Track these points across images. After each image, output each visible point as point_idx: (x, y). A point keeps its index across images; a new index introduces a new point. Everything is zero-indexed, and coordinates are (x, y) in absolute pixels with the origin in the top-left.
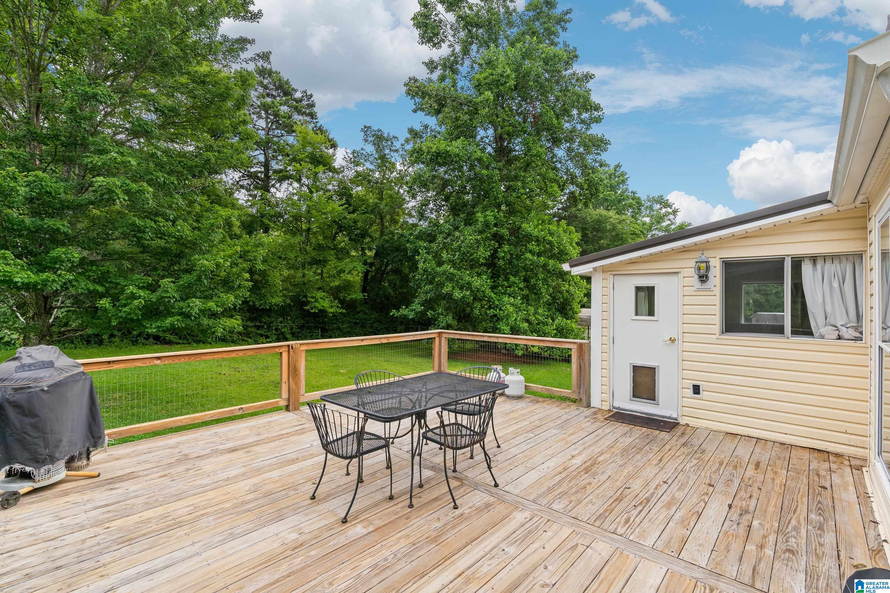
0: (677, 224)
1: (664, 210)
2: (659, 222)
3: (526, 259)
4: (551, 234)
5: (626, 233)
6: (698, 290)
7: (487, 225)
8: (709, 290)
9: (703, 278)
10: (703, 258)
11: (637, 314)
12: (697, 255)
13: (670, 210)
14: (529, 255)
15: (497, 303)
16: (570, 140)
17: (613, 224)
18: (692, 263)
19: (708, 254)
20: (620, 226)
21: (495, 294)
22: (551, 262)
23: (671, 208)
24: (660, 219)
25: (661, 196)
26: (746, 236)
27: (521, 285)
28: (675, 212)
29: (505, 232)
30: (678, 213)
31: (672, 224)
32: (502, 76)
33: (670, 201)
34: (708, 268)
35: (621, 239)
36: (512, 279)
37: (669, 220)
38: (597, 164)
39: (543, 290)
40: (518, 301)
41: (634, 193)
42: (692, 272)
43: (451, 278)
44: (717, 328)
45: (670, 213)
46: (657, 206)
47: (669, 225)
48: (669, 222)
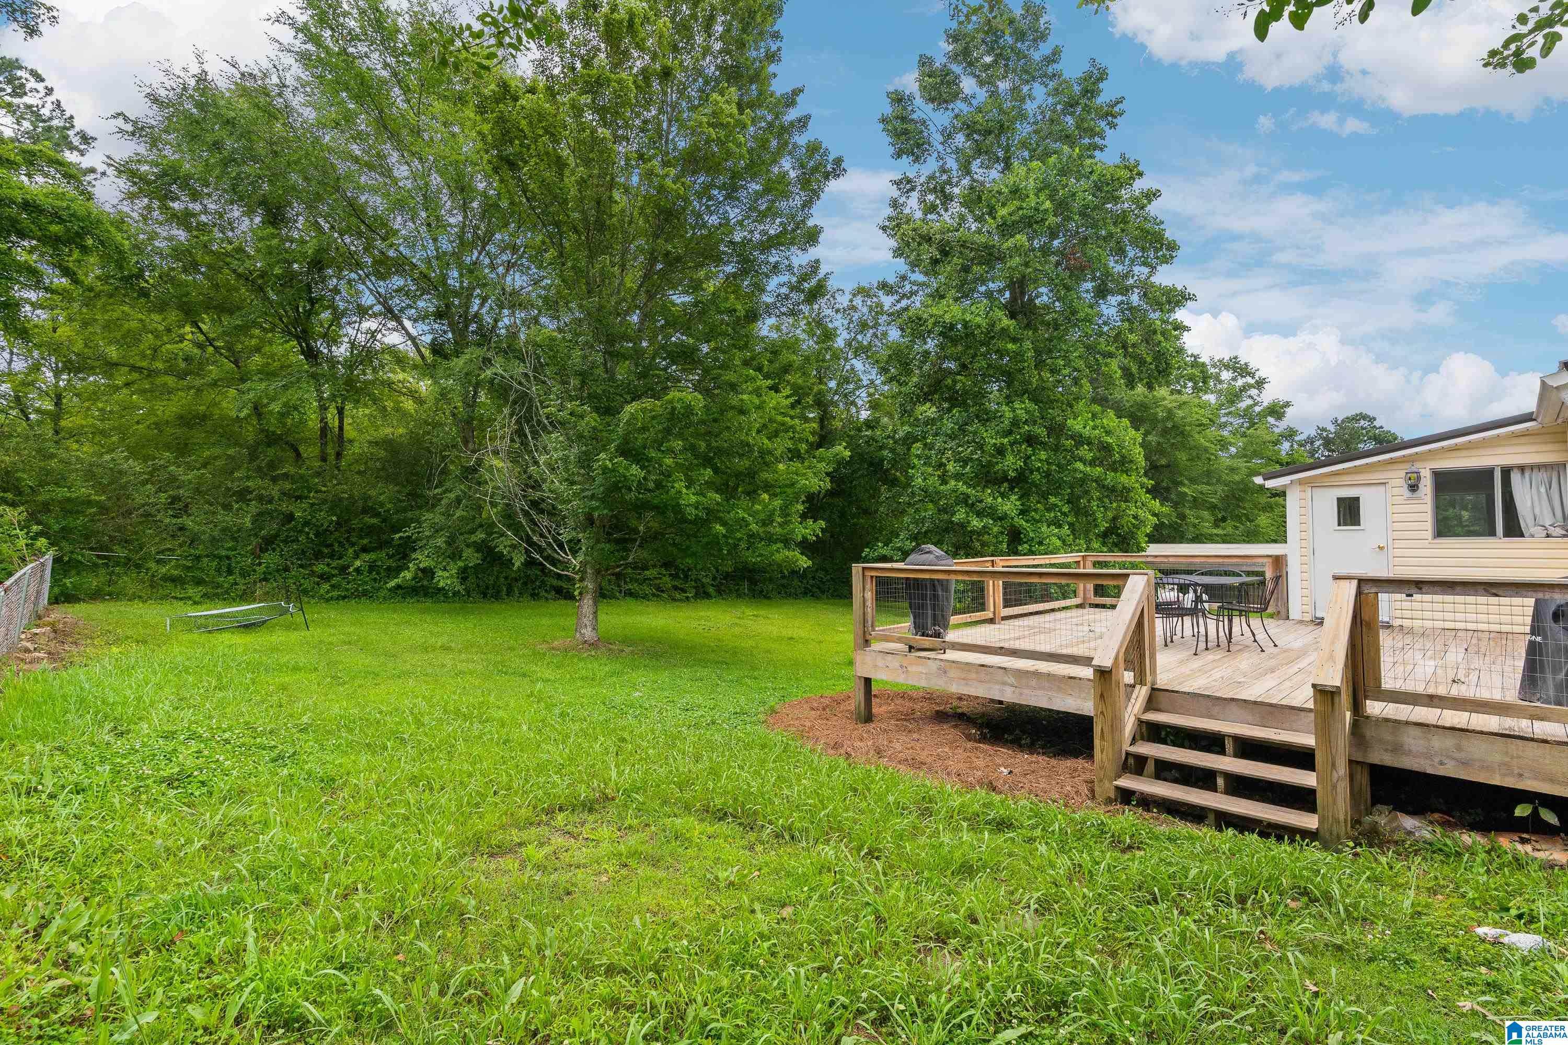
0: (1265, 404)
1: (1240, 382)
2: (1232, 402)
3: (1075, 470)
4: (1108, 433)
5: (1190, 425)
6: (1408, 499)
7: (1015, 423)
8: (1419, 498)
9: (1413, 488)
10: (1414, 469)
11: (1339, 525)
12: (1407, 467)
13: (1250, 380)
14: (1079, 465)
15: (1032, 535)
16: (1125, 291)
17: (1170, 411)
18: (1402, 474)
19: (1418, 466)
20: (1180, 413)
21: (1027, 521)
22: (1111, 475)
23: (1253, 378)
24: (1234, 396)
25: (1236, 358)
26: (1456, 448)
27: (1066, 509)
28: (1260, 384)
29: (1041, 431)
30: (1265, 386)
31: (1256, 404)
32: (1037, 209)
33: (1251, 366)
34: (1419, 478)
35: (1182, 433)
36: (1052, 499)
37: (1250, 397)
38: (1170, 327)
39: (1099, 515)
40: (1066, 530)
41: (1196, 357)
42: (1401, 482)
43: (964, 500)
44: (1429, 534)
45: (1251, 386)
46: (1226, 375)
47: (1251, 406)
48: (1249, 402)
